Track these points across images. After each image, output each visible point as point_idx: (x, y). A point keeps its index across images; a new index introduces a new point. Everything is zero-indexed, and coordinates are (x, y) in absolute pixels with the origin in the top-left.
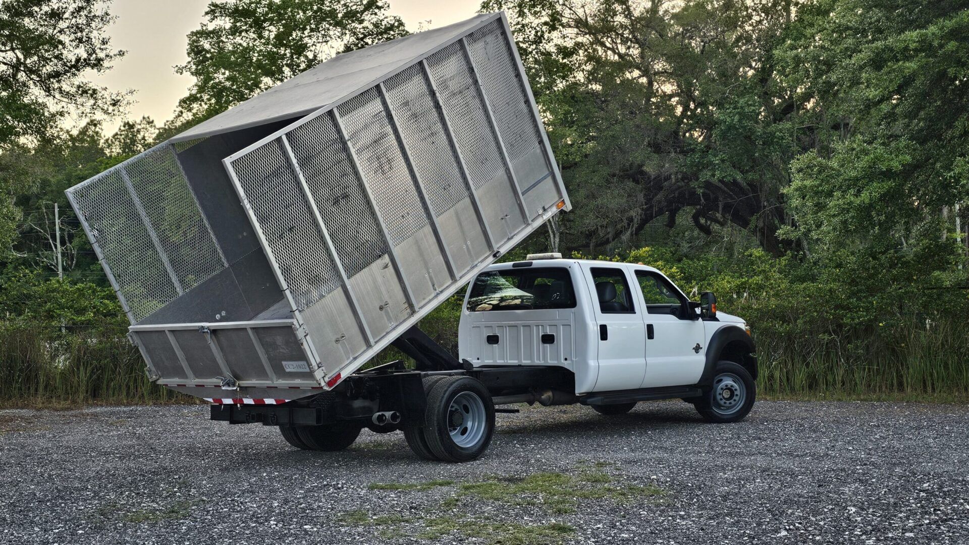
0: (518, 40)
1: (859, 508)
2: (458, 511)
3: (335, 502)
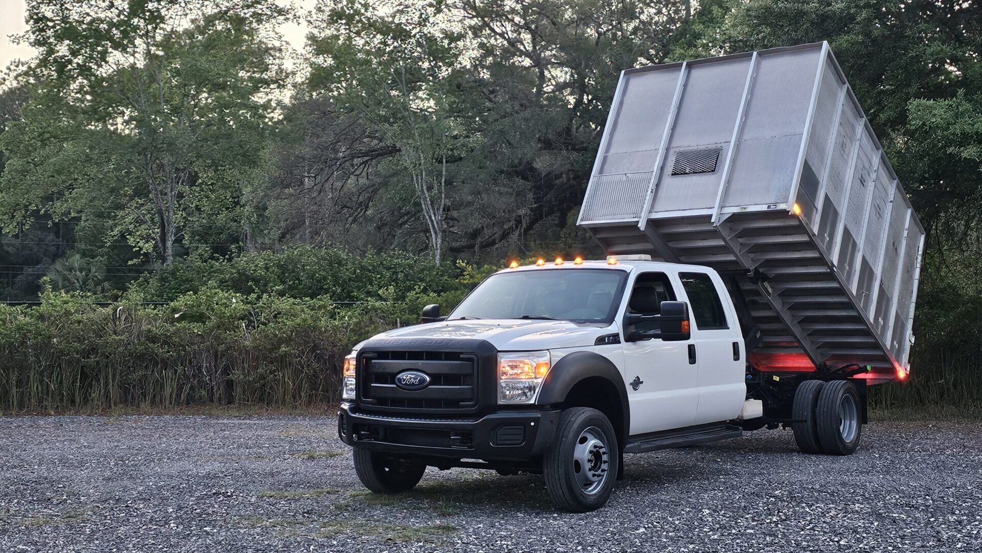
0: (401, 21)
1: (713, 510)
2: (349, 515)
3: (228, 508)
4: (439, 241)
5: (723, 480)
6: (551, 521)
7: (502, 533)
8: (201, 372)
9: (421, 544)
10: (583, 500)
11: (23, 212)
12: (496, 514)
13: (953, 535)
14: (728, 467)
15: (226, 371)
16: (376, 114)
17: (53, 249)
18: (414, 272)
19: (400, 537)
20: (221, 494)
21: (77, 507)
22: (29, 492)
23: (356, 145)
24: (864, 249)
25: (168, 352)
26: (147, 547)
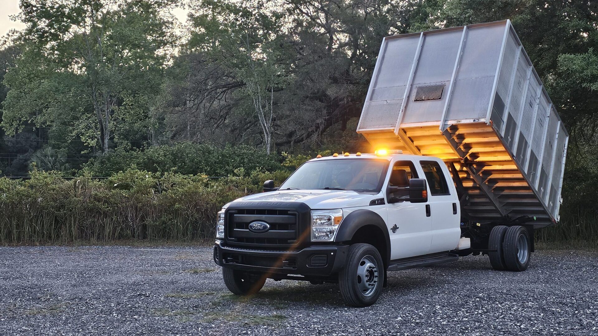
0: (246, 6)
1: (442, 306)
2: (221, 308)
3: (148, 304)
4: (269, 139)
5: (447, 287)
6: (344, 313)
7: (314, 320)
8: (127, 219)
9: (266, 327)
10: (363, 300)
11: (18, 122)
12: (310, 308)
13: (590, 322)
14: (450, 279)
15: (143, 219)
16: (231, 62)
17: (35, 143)
18: (254, 158)
19: (253, 323)
20: (142, 295)
21: (56, 303)
22: (27, 293)
23: (218, 81)
24: (532, 146)
25: (108, 207)
26: (100, 328)
